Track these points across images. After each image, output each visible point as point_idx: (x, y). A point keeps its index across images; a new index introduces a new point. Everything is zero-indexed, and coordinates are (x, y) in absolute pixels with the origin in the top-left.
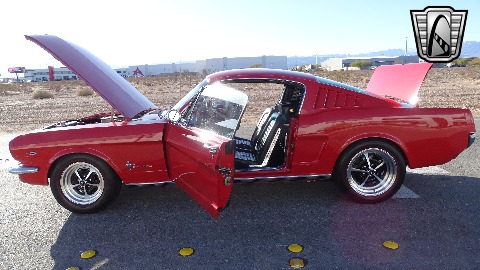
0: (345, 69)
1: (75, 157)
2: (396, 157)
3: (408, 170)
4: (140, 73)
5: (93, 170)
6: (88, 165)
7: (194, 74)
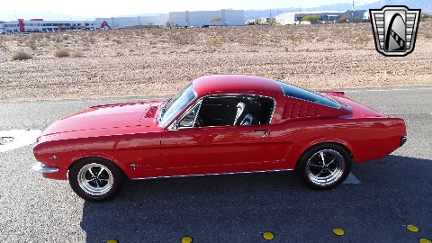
0: (297, 23)
2: (345, 157)
4: (107, 25)
5: (103, 168)
7: (158, 27)
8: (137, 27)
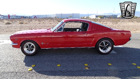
0: (96, 18)
1: (28, 41)
2: (111, 43)
3: (114, 46)
4: (36, 17)
5: (33, 44)
6: (31, 43)
7: (52, 18)
8: (46, 18)
